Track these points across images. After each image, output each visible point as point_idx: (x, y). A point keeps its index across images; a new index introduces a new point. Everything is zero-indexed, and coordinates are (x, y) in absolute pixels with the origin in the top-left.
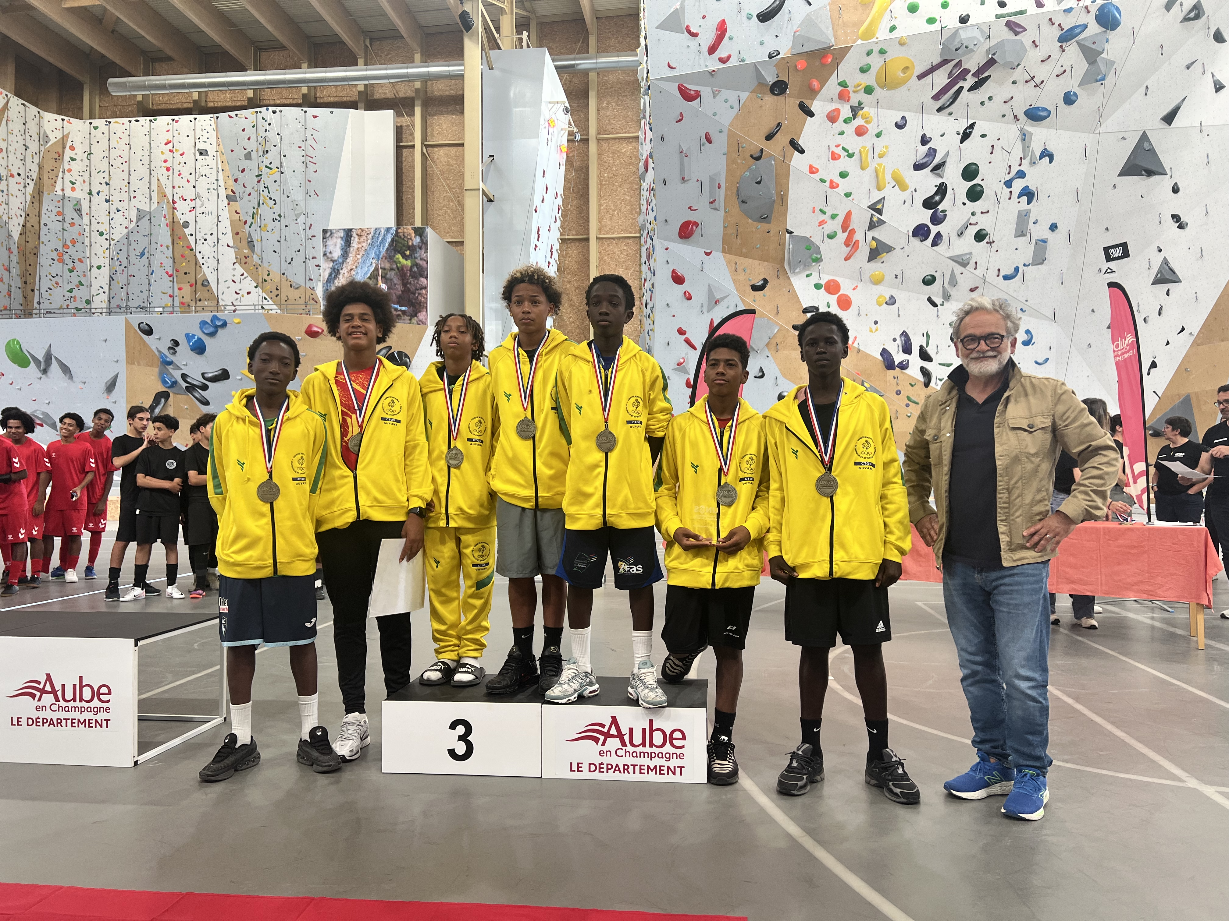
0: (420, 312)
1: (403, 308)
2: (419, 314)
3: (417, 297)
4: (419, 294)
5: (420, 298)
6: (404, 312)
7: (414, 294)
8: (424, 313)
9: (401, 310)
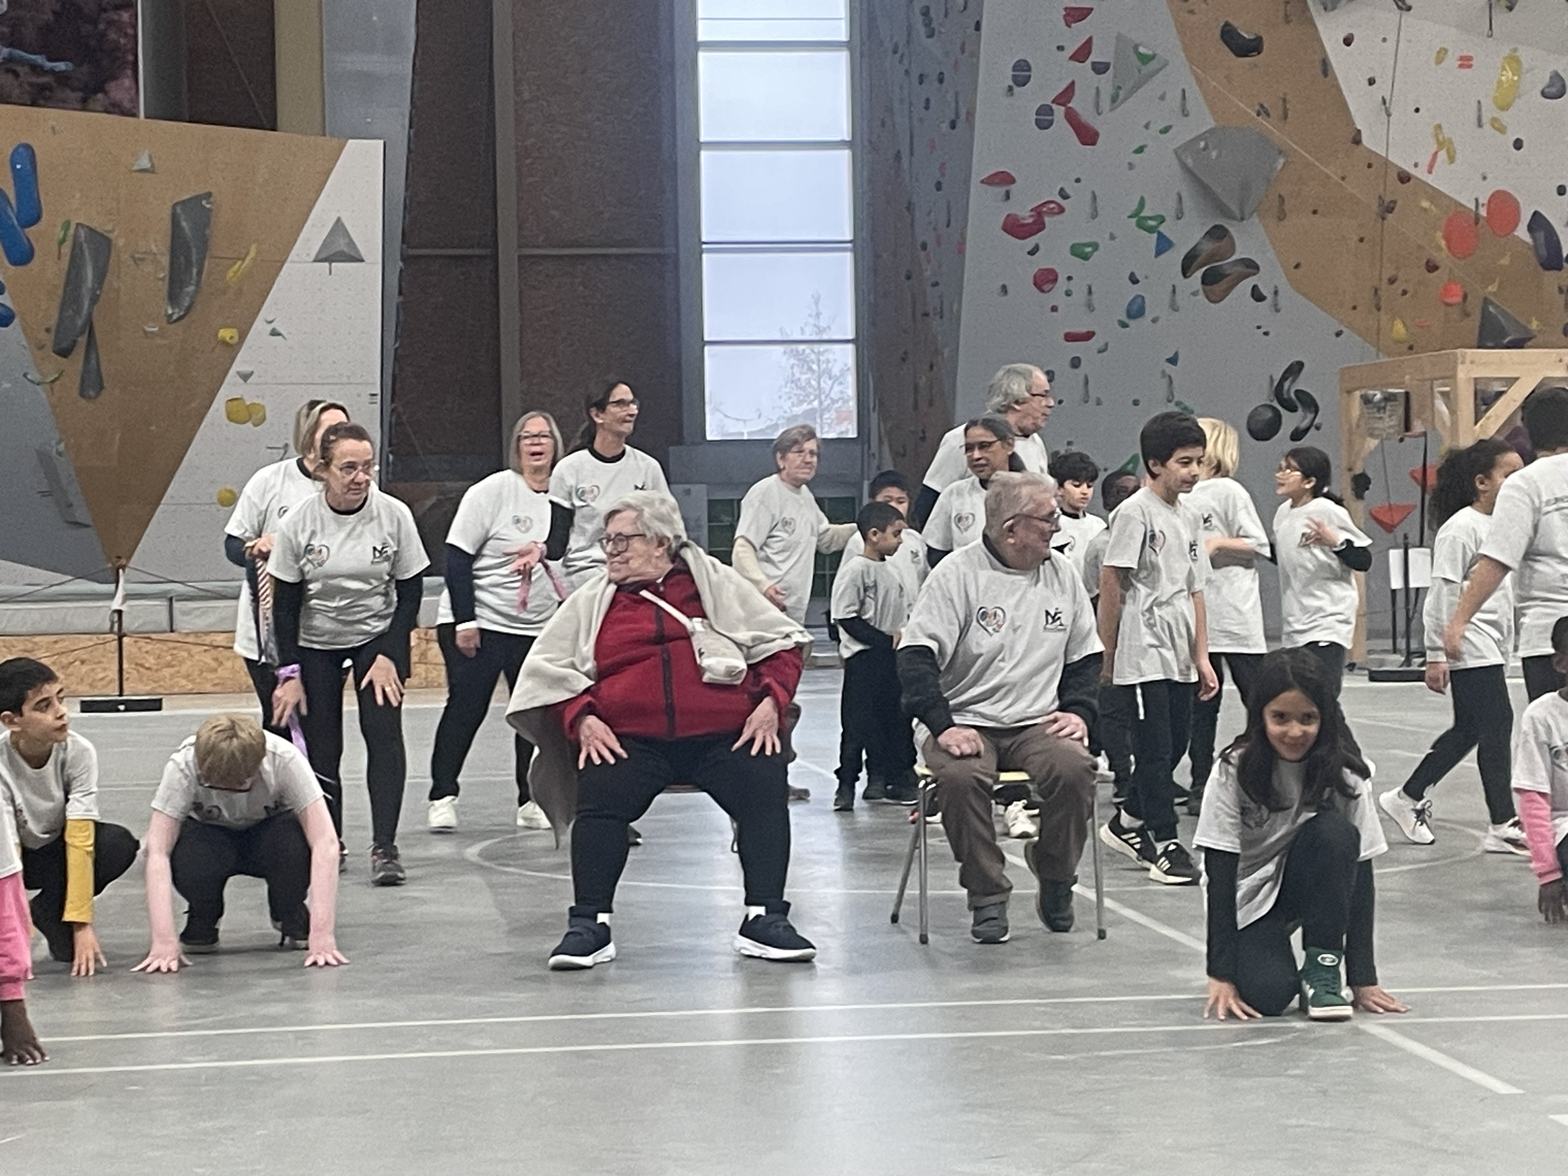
0: (114, 78)
1: (61, 66)
2: (111, 86)
3: (103, 35)
4: (110, 23)
5: (112, 35)
6: (62, 79)
7: (95, 23)
8: (127, 82)
9: (52, 72)
